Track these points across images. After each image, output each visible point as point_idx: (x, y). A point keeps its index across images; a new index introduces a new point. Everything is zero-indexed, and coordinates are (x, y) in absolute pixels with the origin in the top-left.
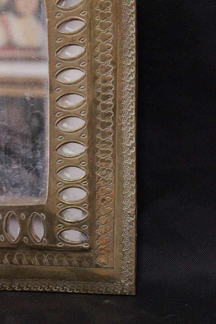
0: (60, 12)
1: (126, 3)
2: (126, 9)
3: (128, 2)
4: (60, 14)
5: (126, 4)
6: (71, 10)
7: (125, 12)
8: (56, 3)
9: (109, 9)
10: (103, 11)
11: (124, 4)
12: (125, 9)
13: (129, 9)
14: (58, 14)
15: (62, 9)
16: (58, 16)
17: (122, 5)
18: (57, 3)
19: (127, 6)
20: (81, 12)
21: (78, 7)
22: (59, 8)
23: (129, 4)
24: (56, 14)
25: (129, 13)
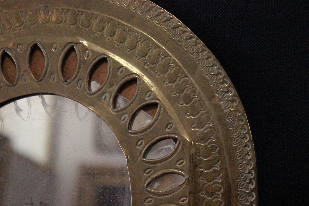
0: (151, 197)
1: (244, 188)
2: (243, 197)
3: (246, 187)
4: (151, 201)
5: (243, 190)
6: (166, 195)
7: (242, 201)
8: (145, 185)
9: (220, 195)
10: (211, 198)
11: (240, 189)
12: (241, 197)
13: (248, 197)
14: (147, 200)
15: (153, 193)
16: (147, 202)
17: (238, 190)
18: (147, 185)
19: (245, 193)
20: (180, 198)
21: (176, 191)
22: (149, 192)
23: (247, 189)
24: (145, 200)
25: (247, 201)
